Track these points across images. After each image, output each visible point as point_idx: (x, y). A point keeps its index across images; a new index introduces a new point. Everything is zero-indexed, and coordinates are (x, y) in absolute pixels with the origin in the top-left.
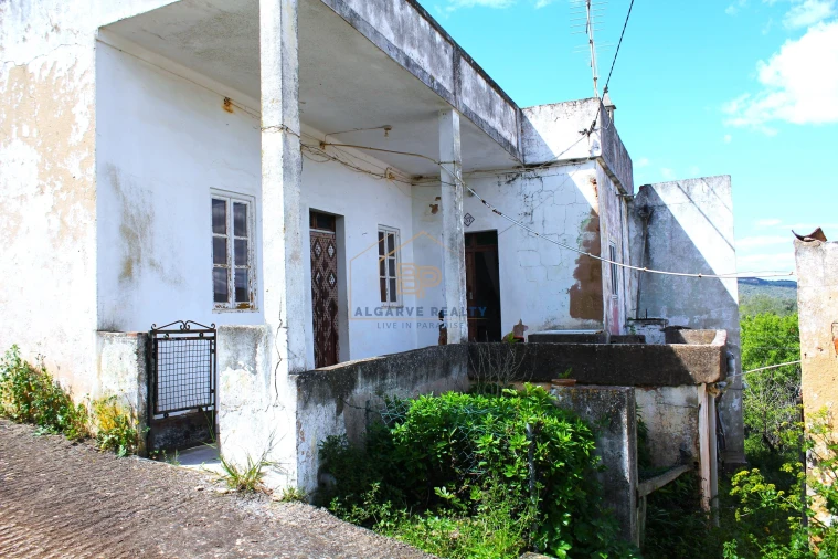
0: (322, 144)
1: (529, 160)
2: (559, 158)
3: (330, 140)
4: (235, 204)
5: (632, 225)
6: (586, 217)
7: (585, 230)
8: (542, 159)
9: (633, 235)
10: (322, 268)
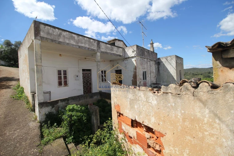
0: (85, 58)
1: (125, 57)
2: (130, 57)
3: (87, 57)
4: (63, 71)
5: (156, 66)
7: (134, 70)
9: (156, 68)
10: (87, 78)
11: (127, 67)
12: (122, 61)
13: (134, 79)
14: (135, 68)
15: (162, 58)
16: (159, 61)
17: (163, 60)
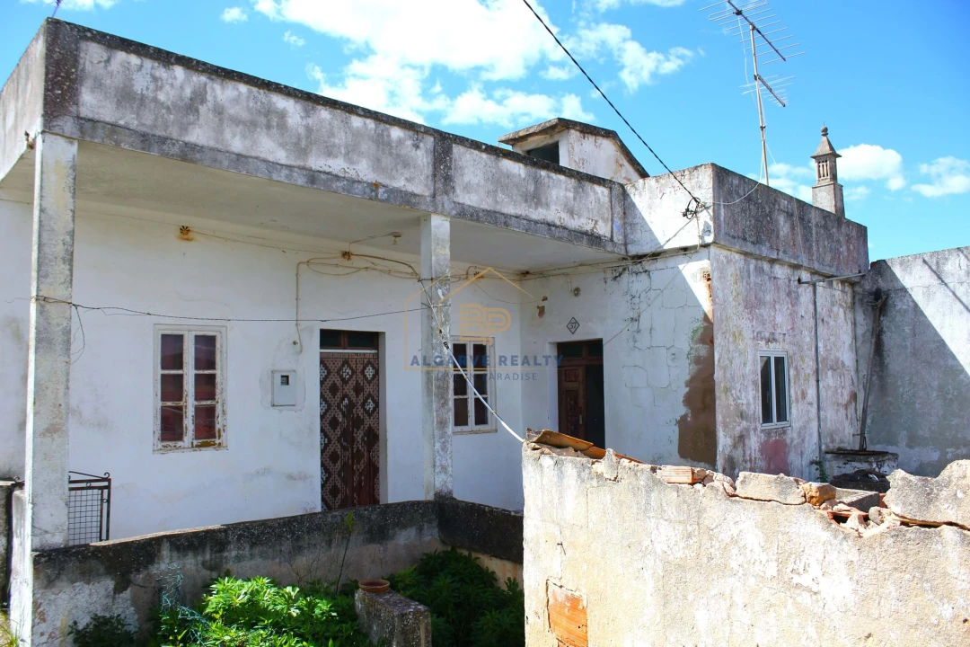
0: (346, 255)
1: (633, 250)
2: (666, 247)
3: (354, 249)
4: (197, 338)
5: (860, 318)
6: (698, 325)
7: (696, 342)
8: (647, 249)
9: (860, 331)
10: (352, 394)
11: (645, 322)
12: (609, 275)
13: (695, 412)
14: (707, 335)
15: (904, 262)
16: (882, 284)
17: (914, 281)
